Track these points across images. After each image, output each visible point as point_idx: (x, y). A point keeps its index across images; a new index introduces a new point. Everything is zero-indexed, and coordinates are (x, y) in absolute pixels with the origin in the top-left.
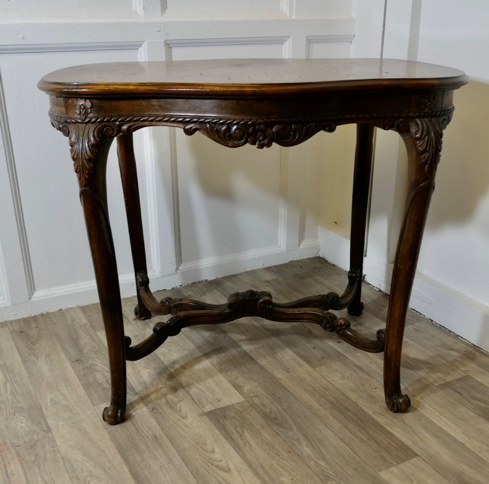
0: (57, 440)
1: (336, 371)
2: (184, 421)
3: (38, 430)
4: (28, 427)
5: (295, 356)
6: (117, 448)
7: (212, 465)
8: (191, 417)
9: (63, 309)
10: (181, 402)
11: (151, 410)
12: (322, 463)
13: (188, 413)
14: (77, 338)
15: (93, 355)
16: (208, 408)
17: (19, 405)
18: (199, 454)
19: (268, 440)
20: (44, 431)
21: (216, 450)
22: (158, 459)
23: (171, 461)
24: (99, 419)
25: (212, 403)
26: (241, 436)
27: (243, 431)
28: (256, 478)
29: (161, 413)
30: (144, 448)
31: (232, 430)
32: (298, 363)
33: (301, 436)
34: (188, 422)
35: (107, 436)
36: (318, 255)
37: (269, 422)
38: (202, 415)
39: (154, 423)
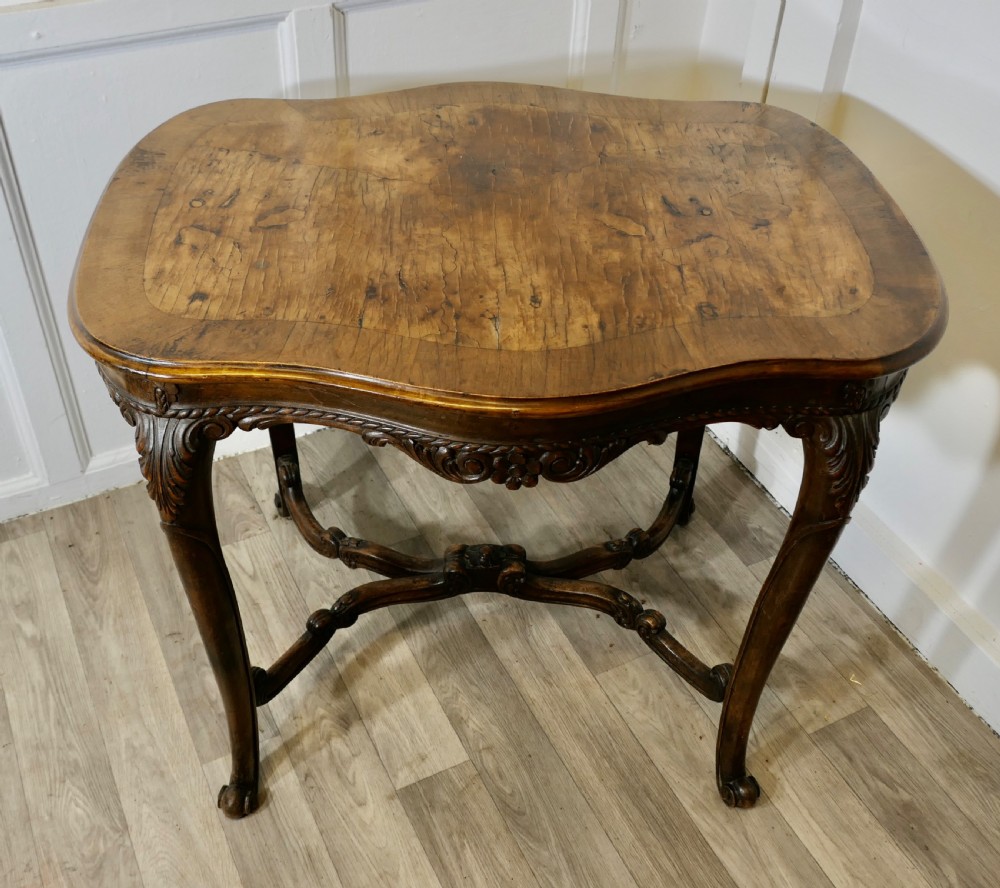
0: (140, 856)
1: (634, 685)
2: (360, 811)
3: (107, 829)
4: (88, 816)
8: (374, 802)
10: (356, 760)
11: (303, 779)
13: (368, 789)
16: (403, 777)
19: (505, 869)
20: (116, 830)
24: (210, 799)
25: (410, 765)
26: (458, 858)
27: (463, 846)
29: (320, 789)
31: (443, 840)
32: (567, 659)
33: (563, 863)
34: (368, 814)
35: (227, 847)
37: (509, 823)
38: (391, 797)
39: (308, 816)
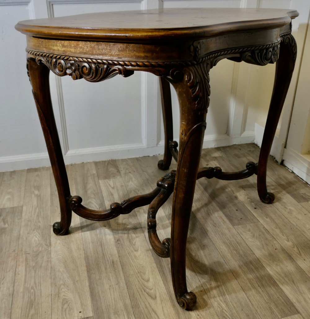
0: (52, 254)
1: (249, 230)
2: (135, 253)
3: (44, 244)
4: (39, 240)
6: (87, 266)
7: (145, 291)
8: (141, 251)
9: (85, 162)
10: (137, 238)
11: (116, 241)
12: (224, 305)
13: (139, 247)
14: (87, 183)
15: (93, 196)
17: (39, 224)
18: (138, 281)
20: (47, 245)
21: (151, 280)
22: (110, 280)
23: (118, 283)
24: (82, 242)
28: (172, 308)
29: (122, 244)
30: (103, 269)
31: (165, 266)
32: (223, 220)
34: (138, 254)
35: (84, 255)
36: (254, 142)
37: (192, 264)
38: (148, 250)
39: (116, 252)
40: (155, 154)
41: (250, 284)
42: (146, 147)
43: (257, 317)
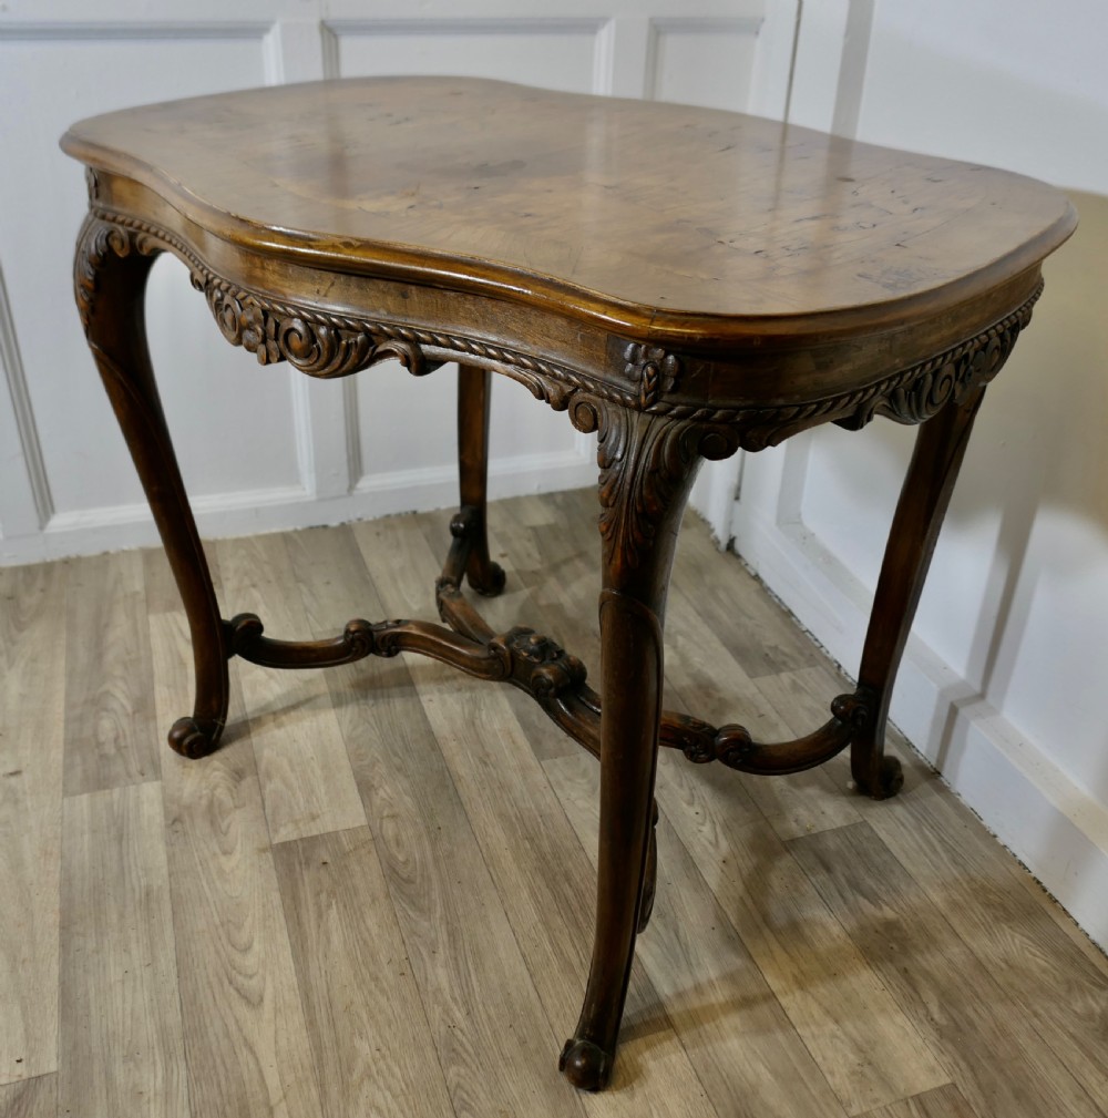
1: (585, 773)
2: (223, 859)
5: (515, 726)
6: (62, 912)
7: (231, 983)
8: (241, 853)
9: (112, 551)
10: (238, 812)
11: (170, 822)
12: (459, 1015)
13: (239, 841)
14: (107, 625)
15: (118, 671)
16: (286, 834)
18: (217, 952)
19: (370, 934)
21: (257, 946)
22: (130, 953)
23: (151, 964)
24: (59, 830)
25: (296, 822)
26: (320, 916)
27: (329, 906)
28: (304, 1033)
29: (185, 834)
30: (114, 917)
32: (513, 742)
33: (443, 937)
34: (227, 864)
35: (57, 876)
37: (392, 889)
38: (264, 850)
39: (162, 858)
40: (345, 520)
41: (551, 943)
42: (314, 498)
43: (548, 1045)
